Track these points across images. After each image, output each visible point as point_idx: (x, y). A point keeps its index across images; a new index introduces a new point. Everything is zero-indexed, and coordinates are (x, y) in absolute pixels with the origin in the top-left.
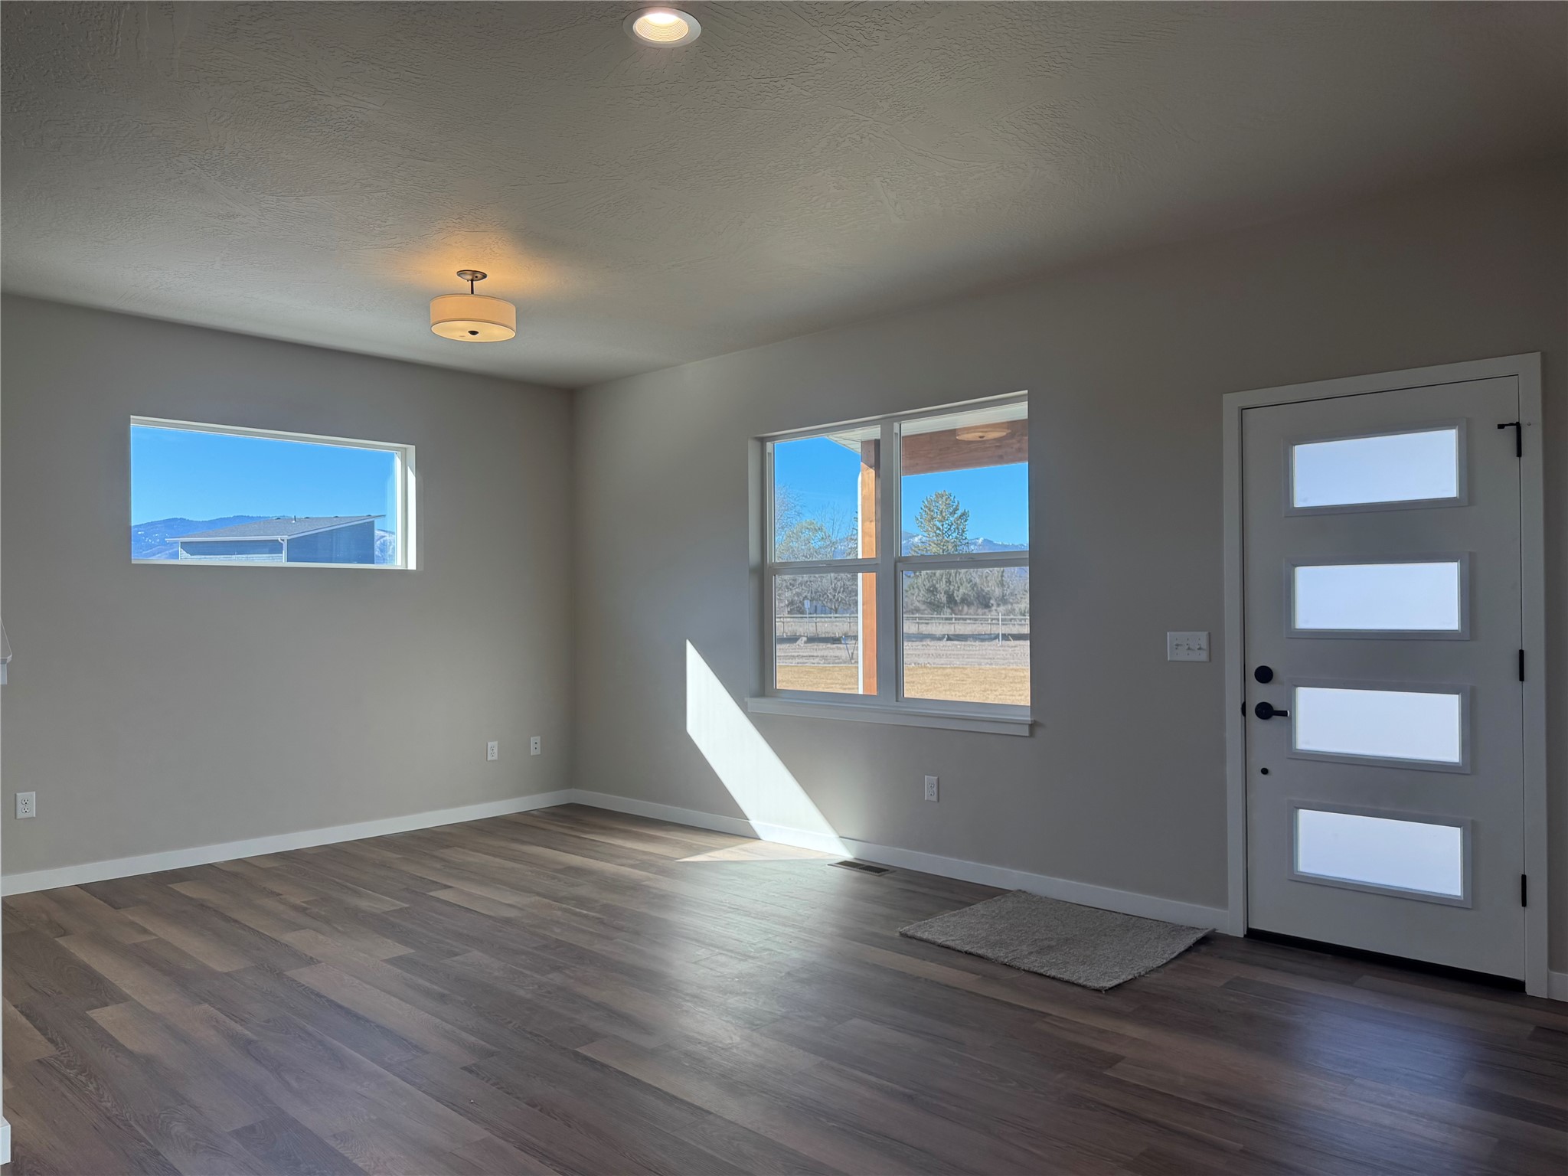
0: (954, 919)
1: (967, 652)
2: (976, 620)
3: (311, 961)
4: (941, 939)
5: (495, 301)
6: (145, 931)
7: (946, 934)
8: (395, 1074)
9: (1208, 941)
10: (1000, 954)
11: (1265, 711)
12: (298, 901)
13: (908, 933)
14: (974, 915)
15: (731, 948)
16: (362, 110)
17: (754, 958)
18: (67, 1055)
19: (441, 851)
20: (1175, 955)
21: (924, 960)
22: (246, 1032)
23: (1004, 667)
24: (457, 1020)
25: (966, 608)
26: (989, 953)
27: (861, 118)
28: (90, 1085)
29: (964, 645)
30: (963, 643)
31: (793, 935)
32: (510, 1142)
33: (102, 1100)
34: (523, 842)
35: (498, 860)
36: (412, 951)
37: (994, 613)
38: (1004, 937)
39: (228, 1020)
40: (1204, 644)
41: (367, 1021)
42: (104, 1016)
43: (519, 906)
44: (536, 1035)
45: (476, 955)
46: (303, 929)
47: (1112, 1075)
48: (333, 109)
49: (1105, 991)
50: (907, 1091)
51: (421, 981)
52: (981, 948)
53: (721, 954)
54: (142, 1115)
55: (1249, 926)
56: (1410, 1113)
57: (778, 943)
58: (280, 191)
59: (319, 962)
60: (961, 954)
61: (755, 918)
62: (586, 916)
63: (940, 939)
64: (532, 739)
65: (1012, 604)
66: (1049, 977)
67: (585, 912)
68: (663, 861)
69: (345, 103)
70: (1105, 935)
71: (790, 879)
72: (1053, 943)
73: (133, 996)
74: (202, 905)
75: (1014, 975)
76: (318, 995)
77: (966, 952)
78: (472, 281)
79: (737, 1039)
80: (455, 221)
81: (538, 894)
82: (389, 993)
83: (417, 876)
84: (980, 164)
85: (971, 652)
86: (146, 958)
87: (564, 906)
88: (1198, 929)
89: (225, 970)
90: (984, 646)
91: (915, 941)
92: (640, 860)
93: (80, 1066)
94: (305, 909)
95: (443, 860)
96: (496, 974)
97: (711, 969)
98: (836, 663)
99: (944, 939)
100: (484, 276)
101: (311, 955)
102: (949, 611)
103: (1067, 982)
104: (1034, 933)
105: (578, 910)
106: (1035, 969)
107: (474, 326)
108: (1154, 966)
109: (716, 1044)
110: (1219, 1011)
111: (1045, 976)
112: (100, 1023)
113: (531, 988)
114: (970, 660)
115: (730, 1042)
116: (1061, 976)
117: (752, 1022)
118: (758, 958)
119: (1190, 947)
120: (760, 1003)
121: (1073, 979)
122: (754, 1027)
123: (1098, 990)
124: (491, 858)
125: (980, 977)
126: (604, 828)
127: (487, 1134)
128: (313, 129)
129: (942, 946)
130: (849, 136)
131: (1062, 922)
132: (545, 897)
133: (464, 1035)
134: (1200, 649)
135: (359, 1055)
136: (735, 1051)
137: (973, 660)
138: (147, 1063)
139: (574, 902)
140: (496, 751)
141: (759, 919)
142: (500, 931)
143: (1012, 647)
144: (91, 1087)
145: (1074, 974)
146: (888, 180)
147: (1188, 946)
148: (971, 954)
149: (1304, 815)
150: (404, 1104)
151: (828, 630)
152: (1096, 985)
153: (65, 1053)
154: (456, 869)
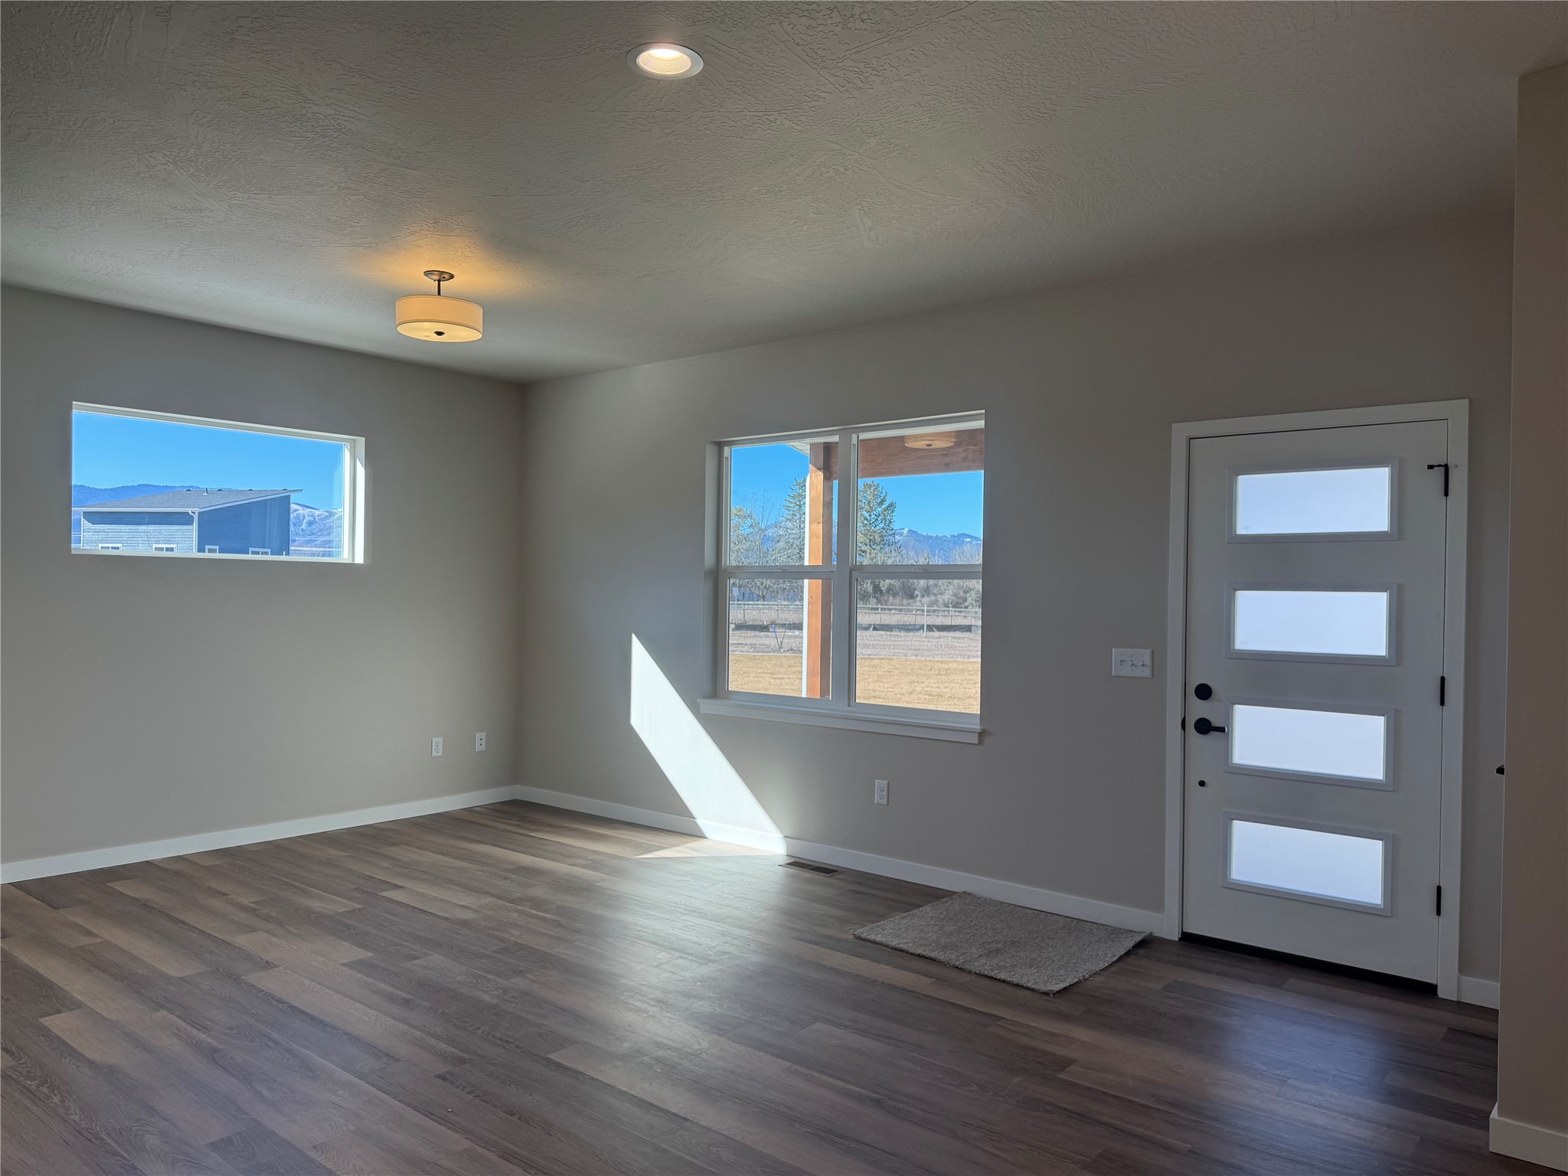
0: (904, 921)
1: (893, 643)
2: (901, 610)
3: (268, 965)
4: (894, 942)
5: (463, 304)
6: (89, 933)
7: (899, 936)
8: (368, 1083)
9: (1147, 944)
10: (951, 957)
11: (1204, 727)
12: (246, 901)
13: (862, 936)
14: (923, 917)
15: (691, 952)
16: (351, 119)
17: (713, 961)
18: (25, 1066)
19: (389, 848)
20: (1116, 958)
21: (879, 963)
22: (211, 1040)
23: (929, 658)
24: (425, 1027)
25: (891, 598)
26: (941, 956)
27: (847, 152)
28: (54, 1097)
29: (890, 636)
30: (889, 633)
31: (750, 937)
32: (493, 1151)
33: (69, 1112)
34: (470, 840)
35: (446, 859)
36: (371, 954)
37: (918, 604)
38: (954, 939)
39: (189, 1028)
40: (1148, 660)
41: (333, 1027)
42: (59, 1023)
43: (475, 907)
44: (507, 1042)
45: (436, 959)
46: (255, 931)
47: (1066, 1078)
48: (321, 116)
49: (1053, 994)
50: (874, 1095)
51: (382, 986)
52: (932, 951)
53: (681, 957)
54: (113, 1128)
55: (1184, 930)
56: (1340, 1112)
57: (737, 946)
58: (253, 189)
59: (277, 966)
60: (912, 956)
61: (711, 920)
62: (542, 919)
63: (892, 941)
64: (478, 736)
65: (935, 595)
66: (999, 980)
67: (542, 914)
68: (615, 861)
69: (334, 112)
70: (1049, 938)
71: (742, 880)
72: (1000, 946)
73: (86, 1003)
74: (146, 905)
75: (966, 978)
76: (279, 1001)
77: (919, 955)
78: (439, 281)
79: (705, 1044)
80: (429, 225)
81: (493, 895)
82: (352, 998)
83: (366, 875)
84: (956, 198)
85: (897, 643)
86: (93, 961)
87: (519, 907)
88: (1135, 932)
89: (180, 974)
90: (909, 636)
91: (869, 944)
92: (591, 860)
93: (40, 1077)
94: (255, 910)
95: (391, 858)
96: (459, 978)
97: (673, 973)
98: (765, 652)
99: (897, 942)
100: (452, 277)
101: (266, 959)
102: (875, 600)
103: (1017, 985)
104: (981, 935)
105: (534, 912)
106: (986, 972)
107: (440, 327)
108: (1098, 969)
109: (685, 1049)
110: (1160, 1014)
111: (996, 979)
112: (55, 1031)
113: (496, 993)
114: (897, 651)
115: (699, 1047)
116: (1011, 979)
117: (717, 1026)
118: (717, 961)
119: (1130, 950)
120: (725, 1008)
121: (1023, 982)
122: (722, 1032)
123: (1046, 994)
124: (439, 857)
125: (934, 980)
126: (549, 825)
127: (467, 1144)
128: (298, 134)
129: (896, 949)
130: (833, 167)
131: (1007, 924)
132: (499, 898)
133: (433, 1041)
134: (1143, 665)
135: (328, 1063)
136: (704, 1056)
137: (899, 651)
138: (110, 1072)
139: (529, 903)
140: (440, 747)
141: (715, 921)
142: (458, 934)
143: (936, 638)
144: (56, 1099)
145: (1022, 976)
146: (866, 209)
147: (1128, 949)
148: (923, 957)
149: (1238, 826)
150: (382, 1113)
151: (756, 617)
152: (1044, 988)
153: (23, 1064)
154: (407, 868)
